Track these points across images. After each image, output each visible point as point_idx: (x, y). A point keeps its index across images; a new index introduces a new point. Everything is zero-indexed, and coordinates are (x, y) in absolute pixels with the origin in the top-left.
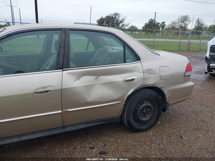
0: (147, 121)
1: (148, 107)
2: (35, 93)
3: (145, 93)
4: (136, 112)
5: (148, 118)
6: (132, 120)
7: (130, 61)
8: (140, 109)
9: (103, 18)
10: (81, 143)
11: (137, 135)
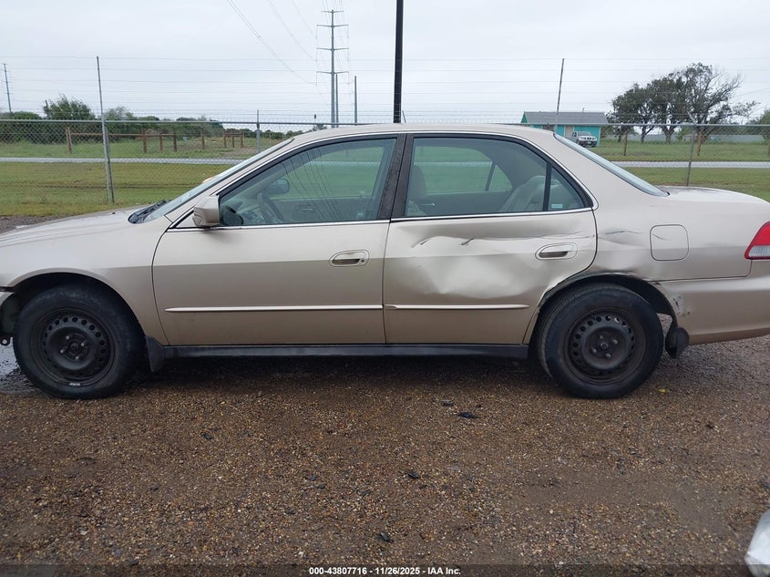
0: (610, 372)
1: (613, 332)
2: (334, 261)
3: (604, 293)
4: (576, 340)
5: (612, 364)
6: (561, 361)
7: (561, 206)
8: (585, 335)
9: (640, 87)
10: (427, 394)
11: (576, 404)
